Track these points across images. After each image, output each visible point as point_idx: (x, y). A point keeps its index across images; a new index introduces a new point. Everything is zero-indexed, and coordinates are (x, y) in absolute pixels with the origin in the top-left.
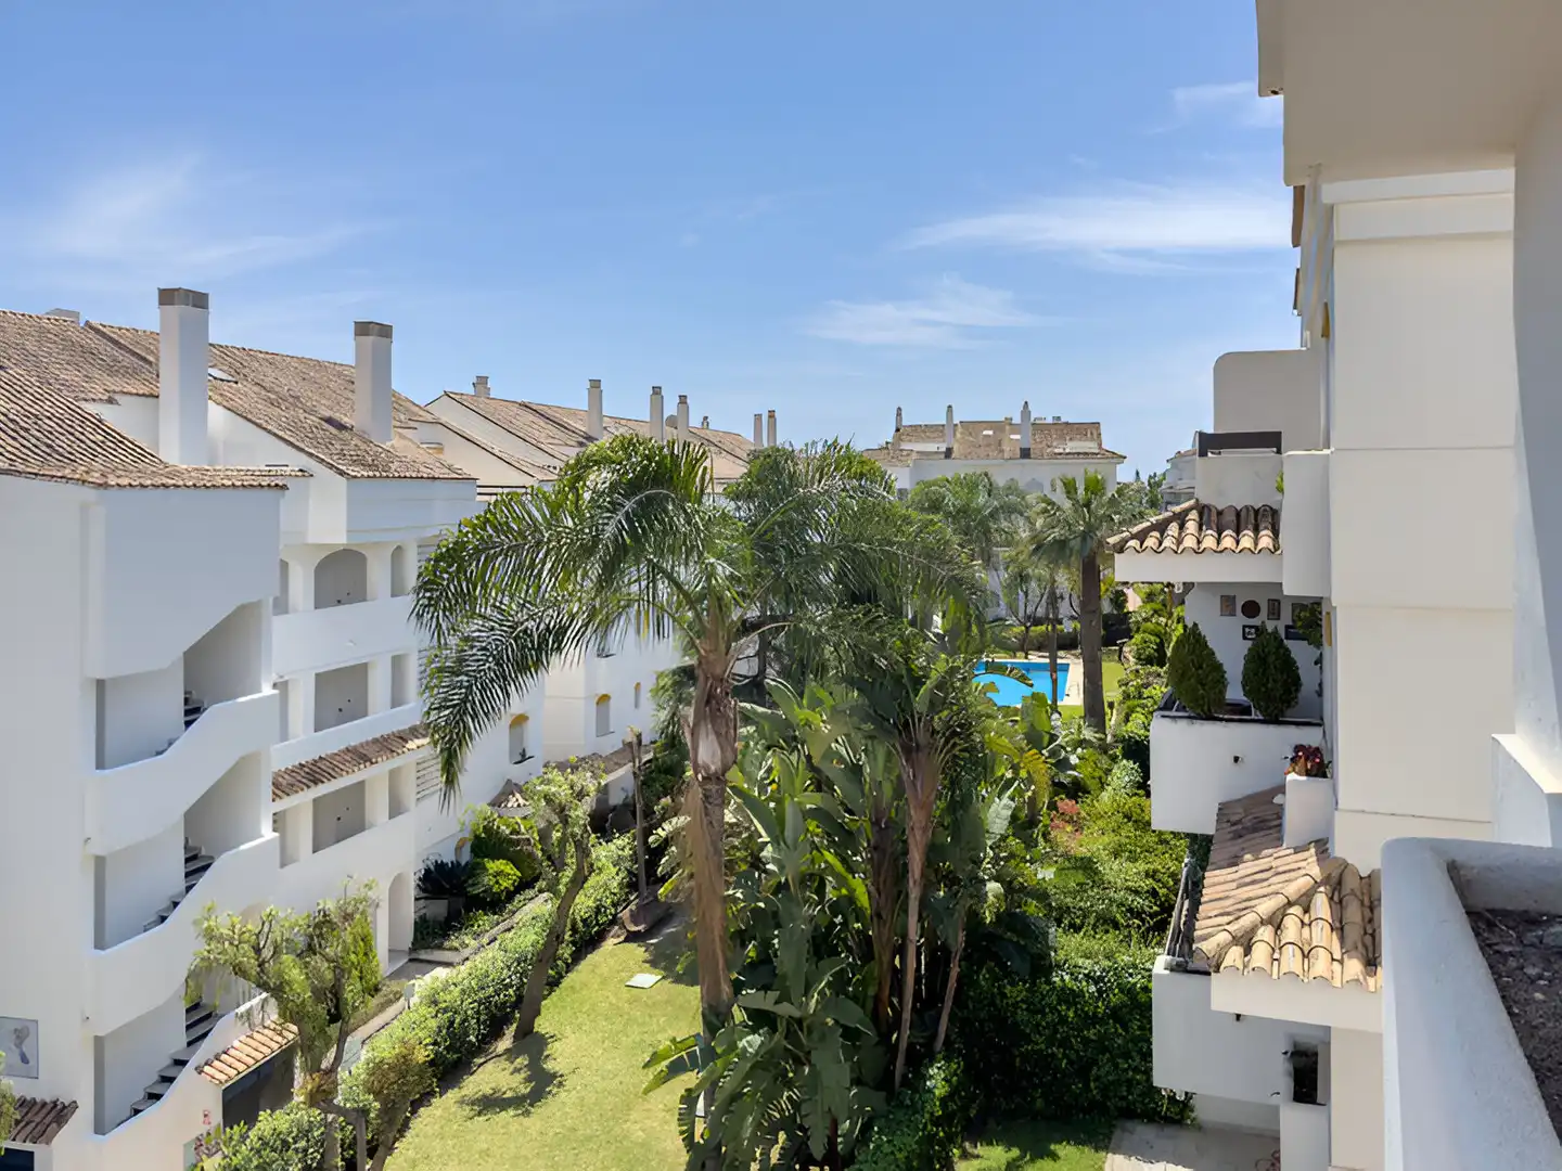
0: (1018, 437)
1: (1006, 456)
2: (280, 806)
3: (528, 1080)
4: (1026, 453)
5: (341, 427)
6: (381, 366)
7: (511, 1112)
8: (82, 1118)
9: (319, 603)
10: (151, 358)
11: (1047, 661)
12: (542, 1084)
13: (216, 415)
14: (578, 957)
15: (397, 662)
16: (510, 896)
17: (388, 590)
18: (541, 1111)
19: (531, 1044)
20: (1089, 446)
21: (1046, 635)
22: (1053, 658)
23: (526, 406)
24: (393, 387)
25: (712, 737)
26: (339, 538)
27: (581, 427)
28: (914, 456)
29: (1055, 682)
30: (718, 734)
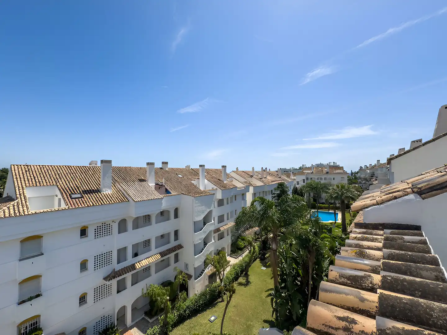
0: (326, 169)
1: (324, 173)
2: (214, 235)
3: (246, 282)
4: (327, 173)
5: (220, 180)
6: (225, 170)
7: (243, 286)
8: (193, 278)
9: (218, 206)
10: (198, 173)
11: (334, 212)
12: (248, 283)
13: (206, 181)
14: (253, 262)
15: (228, 214)
16: (243, 248)
17: (226, 204)
18: (248, 287)
19: (247, 275)
20: (341, 171)
21: (333, 206)
22: (335, 211)
23: (243, 171)
24: (227, 172)
25: (275, 244)
26: (221, 198)
27: (251, 175)
28: (306, 173)
29: (335, 216)
30: (275, 243)
